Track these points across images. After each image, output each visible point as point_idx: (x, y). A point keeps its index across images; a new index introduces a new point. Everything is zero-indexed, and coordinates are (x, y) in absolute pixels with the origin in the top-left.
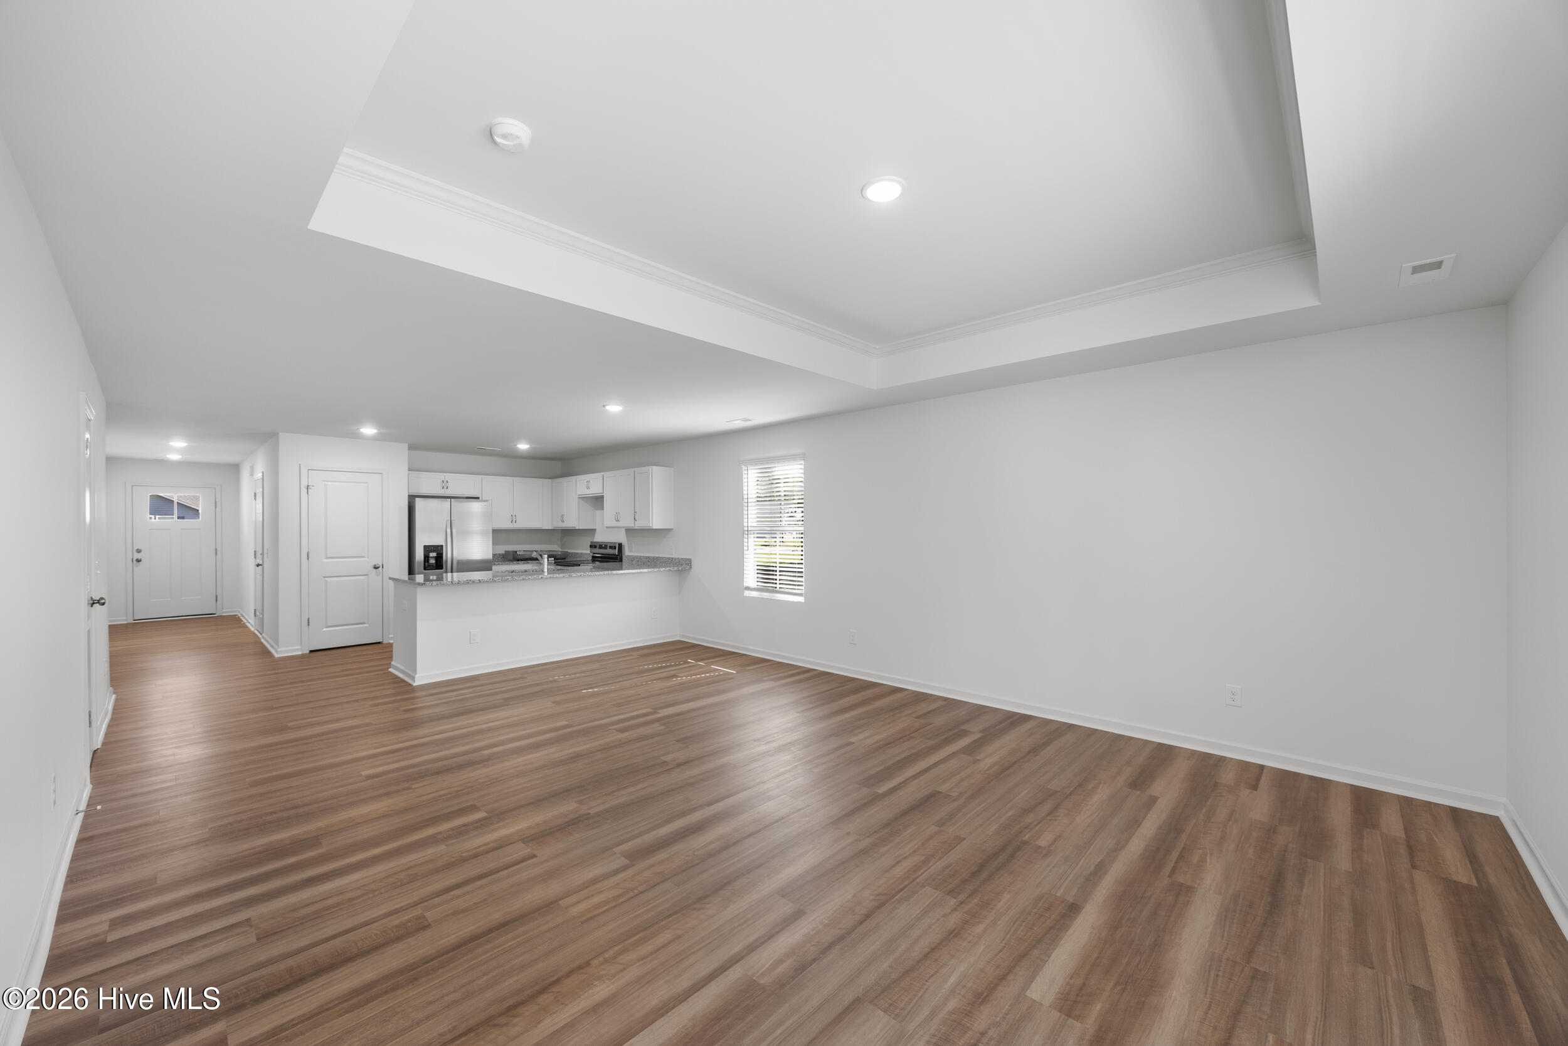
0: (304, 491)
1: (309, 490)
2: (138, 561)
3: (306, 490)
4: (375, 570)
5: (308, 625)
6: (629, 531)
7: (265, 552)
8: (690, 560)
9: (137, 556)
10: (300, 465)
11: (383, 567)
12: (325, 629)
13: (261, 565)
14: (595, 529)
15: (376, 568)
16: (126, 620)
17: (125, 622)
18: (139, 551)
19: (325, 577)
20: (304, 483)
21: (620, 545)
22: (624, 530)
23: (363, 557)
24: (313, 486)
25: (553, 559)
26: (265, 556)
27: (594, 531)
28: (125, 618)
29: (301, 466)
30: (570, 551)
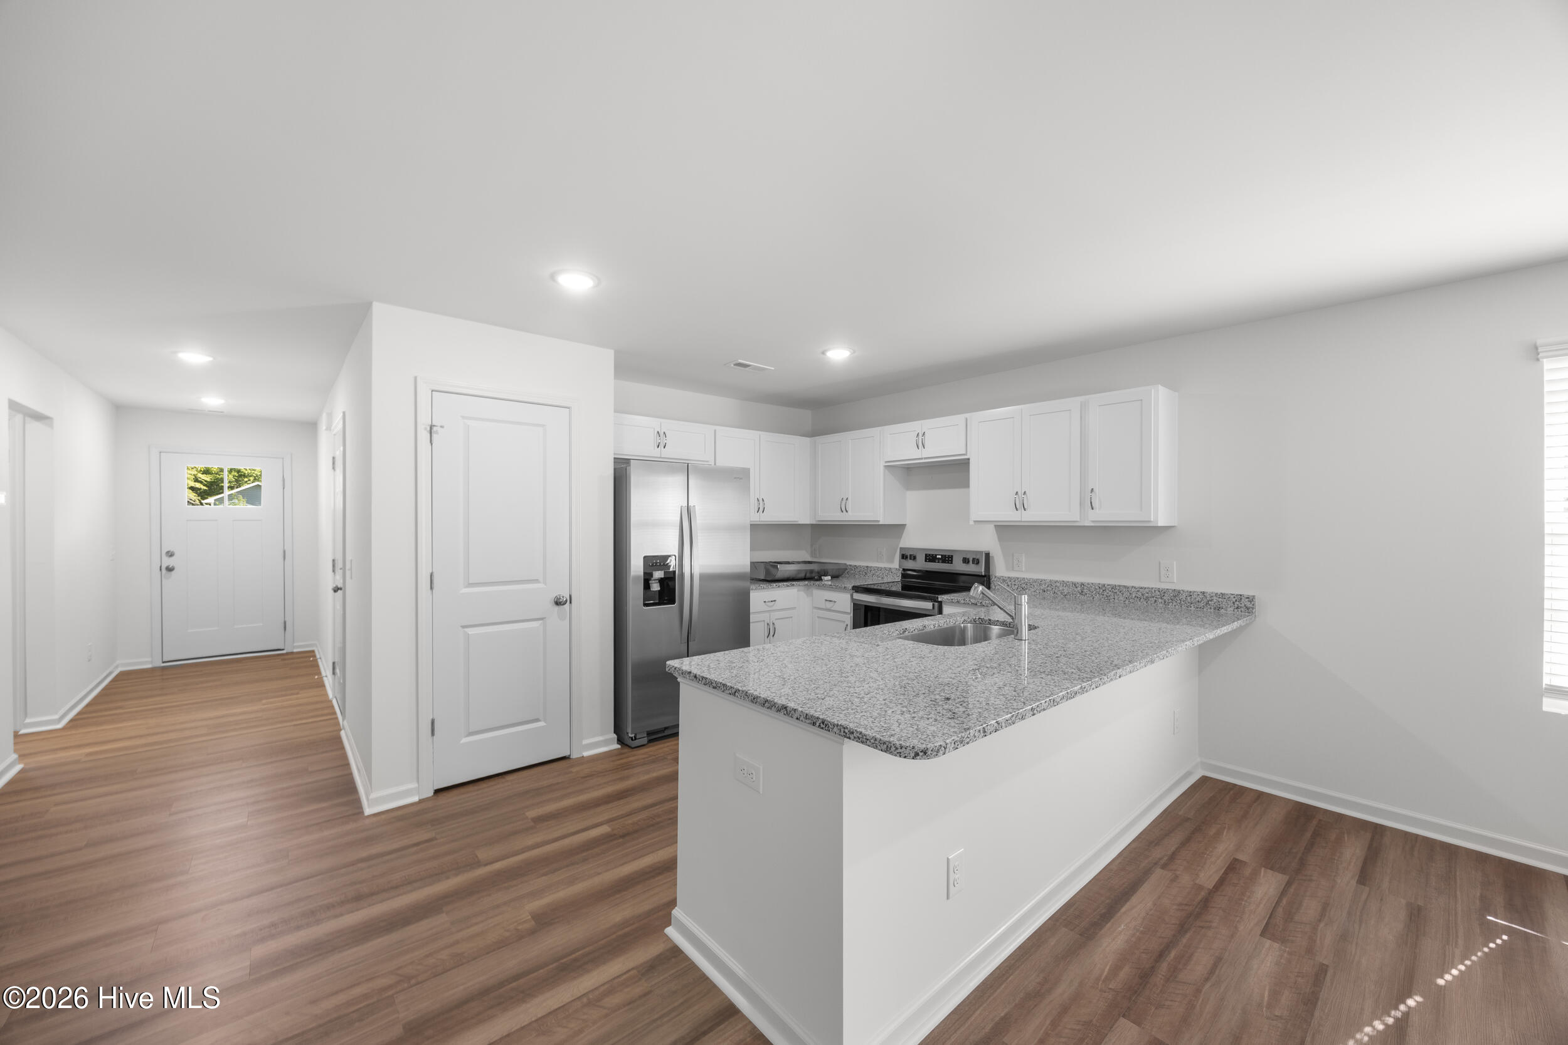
0: (424, 435)
1: (434, 436)
2: (170, 569)
3: (429, 435)
4: (556, 608)
5: (433, 734)
6: (1004, 530)
7: (348, 566)
8: (1251, 599)
9: (167, 562)
10: (416, 378)
11: (570, 602)
12: (464, 740)
13: (341, 589)
14: (905, 525)
15: (558, 603)
16: (152, 662)
17: (149, 666)
18: (170, 554)
19: (463, 627)
20: (424, 421)
21: (987, 555)
22: (991, 527)
23: (536, 581)
24: (442, 427)
25: (829, 578)
26: (348, 573)
27: (902, 527)
28: (149, 659)
29: (418, 380)
30: (849, 563)
